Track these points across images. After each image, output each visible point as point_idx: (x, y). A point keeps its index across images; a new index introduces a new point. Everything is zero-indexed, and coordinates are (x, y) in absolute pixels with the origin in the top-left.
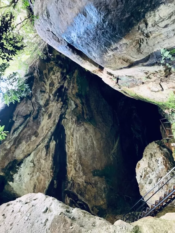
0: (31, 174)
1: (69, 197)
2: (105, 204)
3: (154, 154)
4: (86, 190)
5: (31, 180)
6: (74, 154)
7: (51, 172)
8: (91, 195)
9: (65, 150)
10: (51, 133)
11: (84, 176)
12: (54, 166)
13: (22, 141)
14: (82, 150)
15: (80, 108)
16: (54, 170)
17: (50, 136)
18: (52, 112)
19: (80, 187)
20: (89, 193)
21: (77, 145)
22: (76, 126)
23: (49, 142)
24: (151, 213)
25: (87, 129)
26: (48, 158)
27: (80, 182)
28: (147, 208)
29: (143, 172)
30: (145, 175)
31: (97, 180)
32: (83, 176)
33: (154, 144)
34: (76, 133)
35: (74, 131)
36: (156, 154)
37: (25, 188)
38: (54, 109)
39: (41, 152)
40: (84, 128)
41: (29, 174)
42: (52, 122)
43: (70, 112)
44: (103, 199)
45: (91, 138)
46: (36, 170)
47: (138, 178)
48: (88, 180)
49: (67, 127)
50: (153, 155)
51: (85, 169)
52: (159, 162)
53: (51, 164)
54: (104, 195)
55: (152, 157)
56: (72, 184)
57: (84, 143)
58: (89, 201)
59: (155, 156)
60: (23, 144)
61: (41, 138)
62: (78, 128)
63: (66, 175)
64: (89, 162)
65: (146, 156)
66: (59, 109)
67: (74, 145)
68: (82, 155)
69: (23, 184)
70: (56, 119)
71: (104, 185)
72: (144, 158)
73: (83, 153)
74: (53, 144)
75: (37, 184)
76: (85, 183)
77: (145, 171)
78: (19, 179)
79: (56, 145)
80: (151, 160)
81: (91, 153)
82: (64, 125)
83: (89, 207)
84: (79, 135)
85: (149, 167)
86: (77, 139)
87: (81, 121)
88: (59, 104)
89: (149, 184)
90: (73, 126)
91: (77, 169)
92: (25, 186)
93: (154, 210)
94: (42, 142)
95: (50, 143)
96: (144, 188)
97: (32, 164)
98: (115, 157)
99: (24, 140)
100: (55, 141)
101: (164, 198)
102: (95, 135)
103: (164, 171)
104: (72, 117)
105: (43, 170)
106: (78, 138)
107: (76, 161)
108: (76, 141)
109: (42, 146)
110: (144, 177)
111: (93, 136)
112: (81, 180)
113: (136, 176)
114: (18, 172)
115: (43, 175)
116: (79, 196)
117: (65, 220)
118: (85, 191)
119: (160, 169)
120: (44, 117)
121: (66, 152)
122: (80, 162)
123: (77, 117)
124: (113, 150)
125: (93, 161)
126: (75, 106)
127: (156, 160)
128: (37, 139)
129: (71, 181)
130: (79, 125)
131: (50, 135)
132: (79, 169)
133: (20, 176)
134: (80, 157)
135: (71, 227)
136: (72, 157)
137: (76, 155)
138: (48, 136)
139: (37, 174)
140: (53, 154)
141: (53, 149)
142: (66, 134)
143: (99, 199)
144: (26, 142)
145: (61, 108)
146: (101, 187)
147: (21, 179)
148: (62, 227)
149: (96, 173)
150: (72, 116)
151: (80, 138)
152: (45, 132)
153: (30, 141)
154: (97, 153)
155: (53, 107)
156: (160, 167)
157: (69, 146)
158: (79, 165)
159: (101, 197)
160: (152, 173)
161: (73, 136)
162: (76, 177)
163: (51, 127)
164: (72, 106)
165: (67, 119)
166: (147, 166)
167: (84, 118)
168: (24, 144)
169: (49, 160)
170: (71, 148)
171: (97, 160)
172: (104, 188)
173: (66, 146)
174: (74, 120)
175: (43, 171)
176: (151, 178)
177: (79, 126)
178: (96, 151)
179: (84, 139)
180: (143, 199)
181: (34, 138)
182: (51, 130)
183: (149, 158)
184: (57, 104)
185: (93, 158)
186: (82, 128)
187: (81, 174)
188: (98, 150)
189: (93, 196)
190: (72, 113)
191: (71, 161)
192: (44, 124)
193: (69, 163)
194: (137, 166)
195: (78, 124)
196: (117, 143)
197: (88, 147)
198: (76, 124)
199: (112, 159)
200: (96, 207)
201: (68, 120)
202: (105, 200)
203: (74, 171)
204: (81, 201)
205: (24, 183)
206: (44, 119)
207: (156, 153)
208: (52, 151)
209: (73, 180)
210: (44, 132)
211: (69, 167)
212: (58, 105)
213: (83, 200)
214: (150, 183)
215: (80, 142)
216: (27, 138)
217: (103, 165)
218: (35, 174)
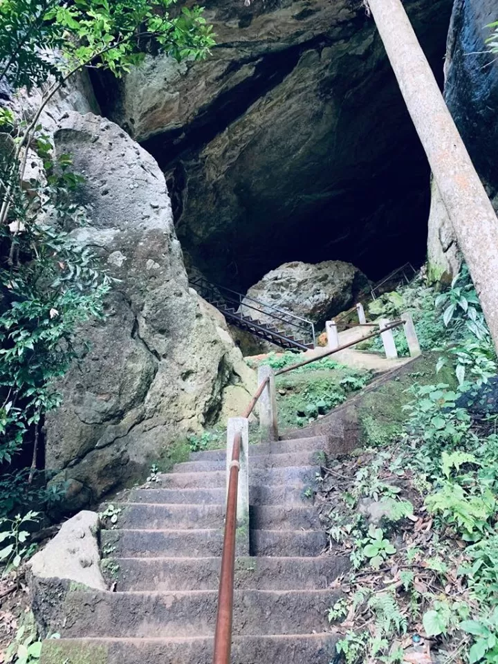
0: (168, 83)
1: (174, 175)
2: (201, 238)
3: (329, 282)
4: (203, 196)
5: (159, 91)
6: (252, 129)
7: (193, 113)
8: (200, 209)
9: (249, 107)
10: (268, 48)
11: (223, 176)
12: (207, 112)
13: (214, 7)
14: (268, 136)
15: (365, 66)
16: (201, 116)
17: (260, 52)
18: (317, 11)
19: (201, 182)
20: (202, 203)
21: (273, 120)
22: (314, 88)
23: (245, 61)
24: (229, 316)
25: (321, 118)
26: (214, 87)
27: (209, 176)
28: (233, 309)
29: (284, 278)
30: (282, 284)
31: (231, 201)
32: (223, 173)
33: (351, 273)
34: (299, 100)
35: (300, 93)
36: (330, 285)
37: (141, 94)
38: (327, 9)
39: (216, 66)
40: (320, 107)
41: (165, 79)
42: (293, 30)
43: (342, 52)
44: (206, 231)
45: (305, 137)
46: (179, 86)
47: (271, 274)
48: (221, 187)
49: (301, 70)
50: (327, 281)
51: (238, 168)
52: (316, 297)
53: (205, 102)
54: (213, 228)
55: (320, 280)
56: (197, 165)
57: (287, 132)
58: (189, 211)
59: (325, 285)
60: (210, 14)
61: (244, 37)
62: (312, 95)
63: (204, 144)
64: (255, 165)
65: (319, 269)
66: (334, 21)
67: (270, 115)
68: (259, 144)
69: (146, 85)
70: (305, 34)
71: (229, 219)
72: (312, 268)
73: (265, 142)
74: (246, 72)
75: (161, 109)
76: (213, 185)
77: (288, 281)
78: (148, 70)
79: (248, 80)
80: (315, 282)
81: (274, 156)
82: (301, 62)
83: (180, 216)
84: (298, 109)
85: (299, 284)
86: (285, 111)
87: (334, 91)
88: (347, 11)
89: (270, 296)
90: (312, 82)
91: (228, 154)
92: (145, 92)
93: (236, 320)
94: (237, 47)
95: (245, 65)
96: (260, 291)
97: (186, 69)
98: (295, 206)
99: (217, 10)
100: (255, 71)
101: (260, 326)
102: (317, 143)
103: (305, 309)
104: (330, 66)
105: (189, 98)
106: (290, 112)
107: (241, 140)
108: (281, 113)
109: (230, 55)
110: (278, 284)
111: (313, 140)
112: (213, 175)
113: (274, 270)
114: (157, 58)
115: (180, 104)
116: (186, 191)
117: (164, 244)
118: (201, 194)
119: (304, 303)
120: (294, 4)
121: (246, 110)
122: (243, 151)
123: (338, 76)
124: (307, 196)
125: (260, 172)
126: (363, 51)
127: (319, 290)
128: (238, 31)
129: (202, 159)
130: (322, 94)
131: (262, 50)
132: (230, 158)
133: (153, 67)
134: (254, 143)
135: (163, 255)
136: (244, 127)
137: (251, 133)
138: (257, 48)
139: (174, 95)
140: (227, 88)
141: (237, 79)
142: (284, 81)
143: (202, 226)
144: (218, 18)
145: (339, 24)
146: (223, 216)
147: (150, 74)
148: (158, 245)
149: (242, 190)
150: (333, 64)
151: (291, 116)
152: (262, 35)
153: (223, 22)
154: (281, 170)
155: (329, 4)
156: (307, 302)
157: (262, 107)
158: (236, 152)
159: (208, 226)
160: (292, 293)
161: (288, 97)
162: (213, 162)
163: (279, 38)
164: (359, 46)
165: (320, 56)
166: (299, 279)
167: (344, 93)
168: (211, 17)
169: (213, 92)
170: (258, 114)
171: (268, 176)
172: (225, 222)
173: (259, 101)
174: (327, 74)
175: (186, 98)
176: (282, 295)
177: (317, 96)
178: (284, 166)
179: (296, 124)
180: (243, 298)
181: (235, 24)
182: (273, 44)
183: (316, 277)
184: (343, 7)
185: (267, 169)
186: (319, 105)
187: (224, 168)
188: (288, 168)
189: (201, 212)
190: (340, 58)
191: (235, 134)
192: (279, 17)
193: (229, 131)
194: (290, 263)
195: (321, 90)
196: (329, 194)
197: (282, 143)
198: (318, 85)
199: (287, 204)
200: (188, 228)
201: (319, 61)
202: (207, 235)
203: (221, 153)
204: (181, 198)
205: (148, 85)
206: (289, 8)
207: (333, 283)
208: (231, 82)
209: (204, 162)
210: (260, 34)
211: (222, 137)
212: (341, 11)
213: (184, 201)
214: (273, 297)
215: (283, 120)
216: (227, 11)
217: (265, 194)
218: (172, 91)
